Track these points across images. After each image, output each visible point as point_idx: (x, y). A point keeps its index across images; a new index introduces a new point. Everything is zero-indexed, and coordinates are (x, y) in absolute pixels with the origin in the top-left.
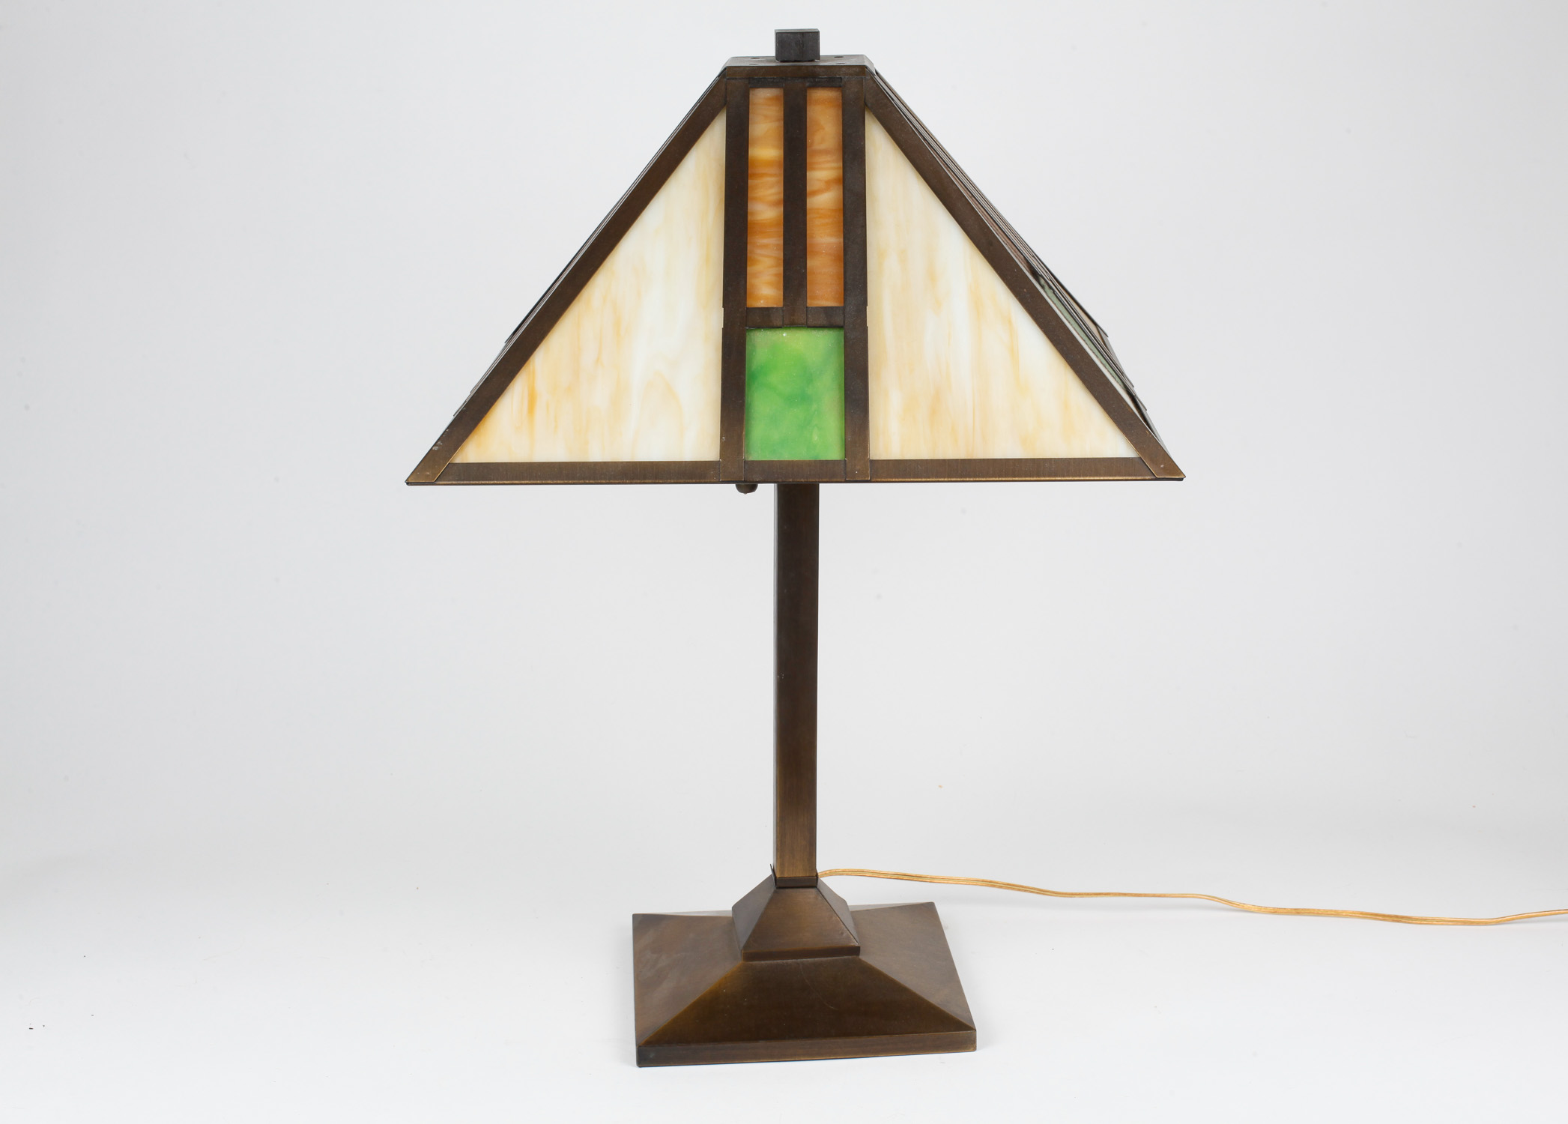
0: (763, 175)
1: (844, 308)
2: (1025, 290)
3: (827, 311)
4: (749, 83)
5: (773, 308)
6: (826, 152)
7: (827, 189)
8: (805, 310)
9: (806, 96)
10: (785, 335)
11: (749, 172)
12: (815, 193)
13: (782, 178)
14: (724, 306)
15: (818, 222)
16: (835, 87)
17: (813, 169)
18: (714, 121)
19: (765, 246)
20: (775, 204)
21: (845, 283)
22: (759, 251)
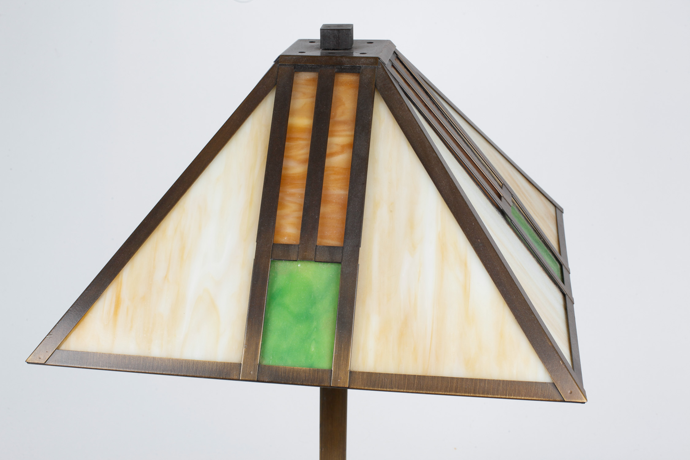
0: (297, 139)
1: (343, 248)
2: (479, 240)
3: (331, 249)
4: (295, 68)
5: (291, 245)
6: (344, 123)
7: (342, 152)
8: (314, 248)
9: (334, 80)
10: (299, 265)
11: (287, 136)
12: (332, 154)
13: (310, 142)
14: (257, 242)
15: (333, 177)
16: (356, 73)
17: (333, 136)
18: (267, 96)
19: (293, 195)
20: (303, 162)
21: (346, 229)
22: (288, 198)
